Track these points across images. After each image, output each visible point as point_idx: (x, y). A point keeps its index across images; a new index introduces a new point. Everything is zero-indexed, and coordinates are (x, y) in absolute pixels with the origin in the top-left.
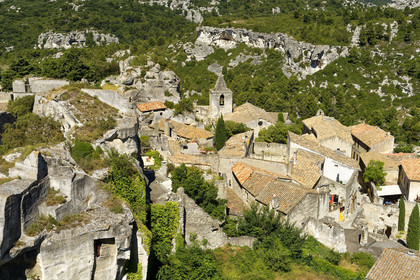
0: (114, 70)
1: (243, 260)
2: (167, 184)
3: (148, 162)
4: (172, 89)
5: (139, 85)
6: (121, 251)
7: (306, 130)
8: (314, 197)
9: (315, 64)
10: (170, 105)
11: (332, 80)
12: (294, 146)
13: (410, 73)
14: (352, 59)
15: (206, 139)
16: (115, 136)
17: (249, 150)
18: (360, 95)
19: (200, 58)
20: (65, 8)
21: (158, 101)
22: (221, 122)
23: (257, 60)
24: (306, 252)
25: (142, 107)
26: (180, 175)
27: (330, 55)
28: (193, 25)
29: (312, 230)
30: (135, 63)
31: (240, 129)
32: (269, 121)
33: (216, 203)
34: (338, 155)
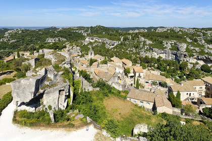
0: (65, 47)
1: (97, 94)
2: (78, 75)
3: (73, 69)
4: (79, 51)
5: (71, 50)
6: (66, 93)
7: (111, 61)
8: (114, 77)
9: (113, 45)
10: (79, 55)
11: (117, 49)
12: (109, 65)
13: (134, 47)
14: (121, 44)
15: (87, 63)
16: (65, 63)
17: (98, 66)
18: (123, 52)
19: (86, 44)
20: (53, 32)
21: (76, 54)
22: (91, 59)
23: (100, 44)
24: (112, 91)
25: (72, 56)
26: (81, 73)
27: (116, 43)
28: (84, 36)
29: (114, 85)
30: (70, 45)
31: (96, 61)
32: (103, 59)
33: (90, 79)
34: (119, 67)
